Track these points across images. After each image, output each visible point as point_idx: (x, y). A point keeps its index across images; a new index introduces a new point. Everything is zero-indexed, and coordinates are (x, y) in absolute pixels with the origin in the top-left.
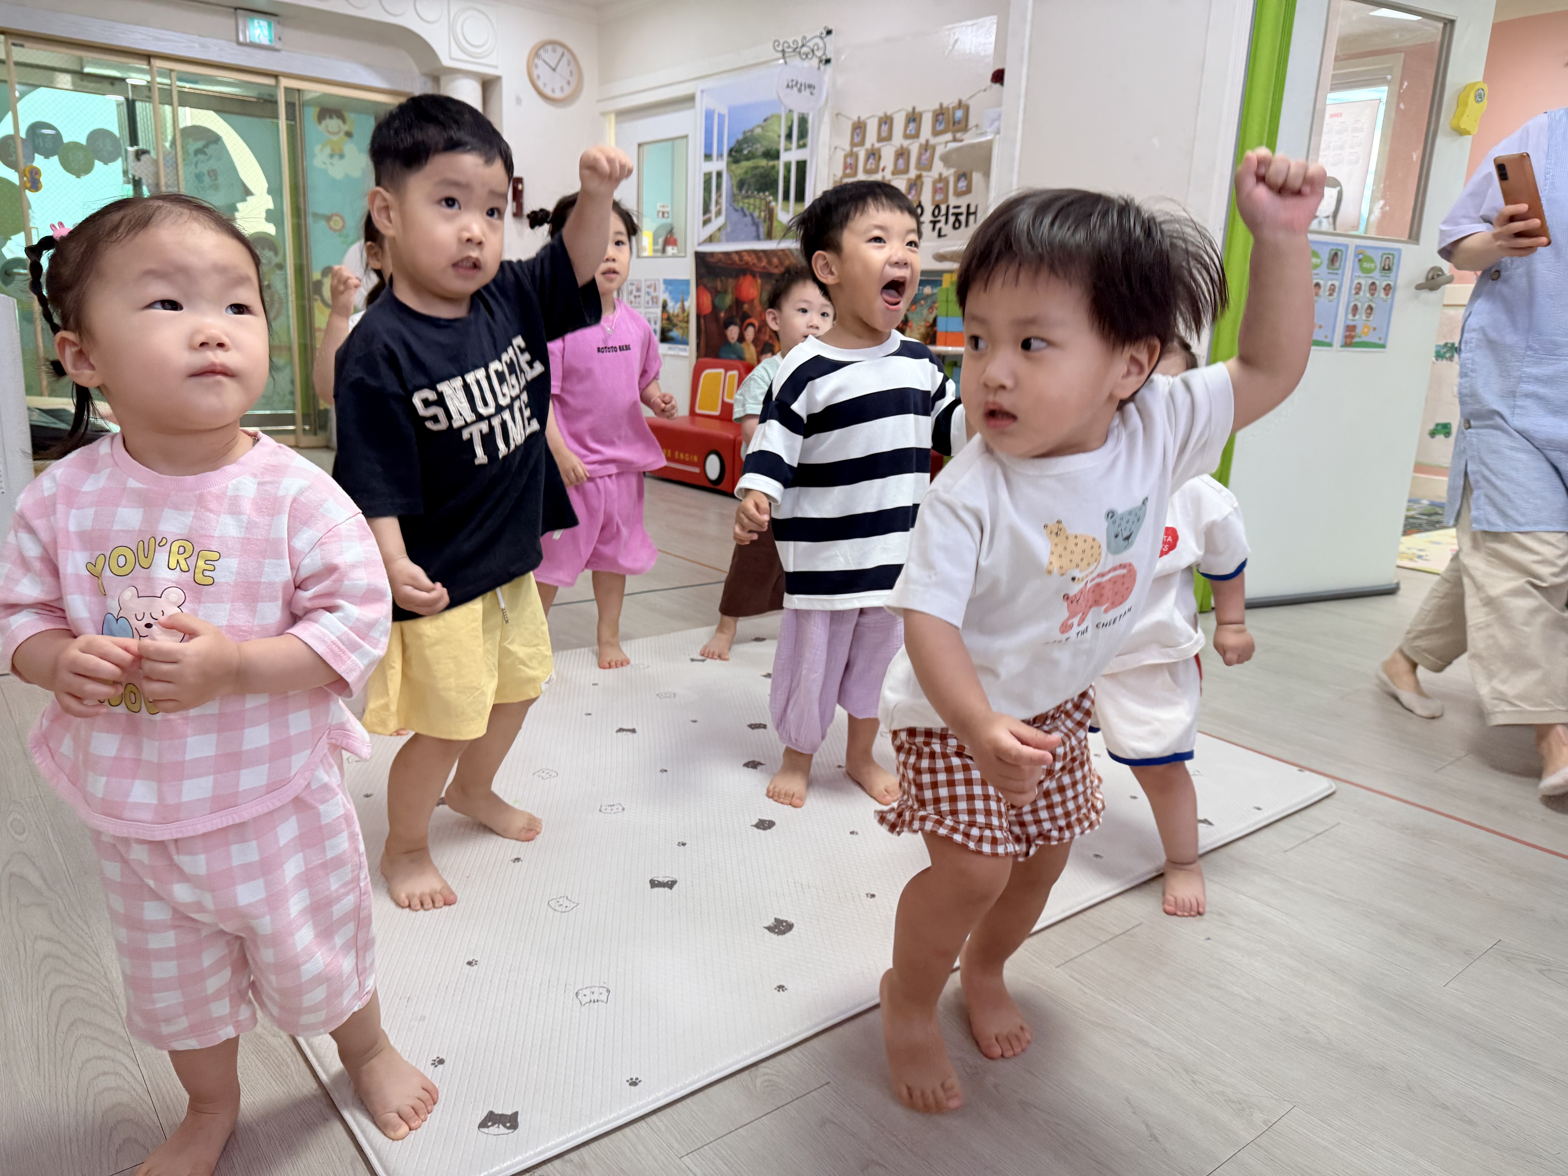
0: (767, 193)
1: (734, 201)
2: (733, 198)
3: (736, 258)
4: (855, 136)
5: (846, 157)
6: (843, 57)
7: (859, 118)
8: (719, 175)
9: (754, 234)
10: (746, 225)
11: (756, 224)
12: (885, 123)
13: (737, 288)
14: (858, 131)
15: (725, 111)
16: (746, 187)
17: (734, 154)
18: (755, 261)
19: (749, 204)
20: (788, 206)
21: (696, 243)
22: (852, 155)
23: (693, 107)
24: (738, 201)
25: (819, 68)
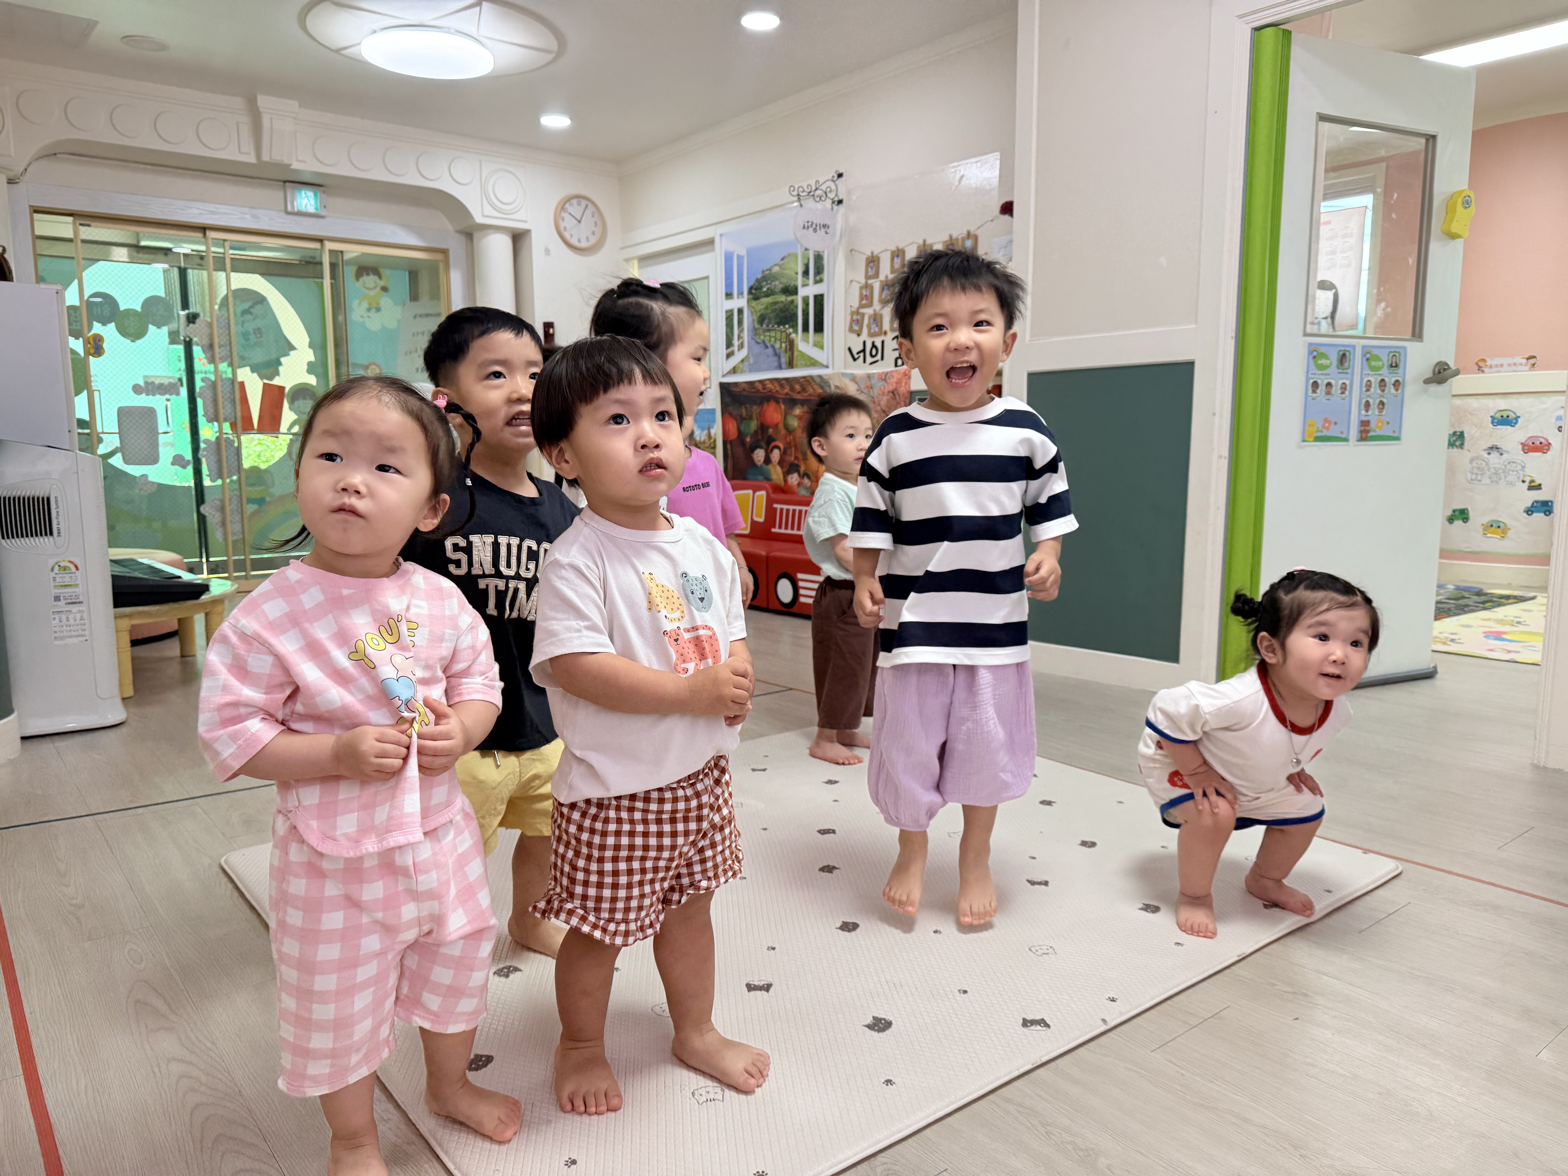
0: (787, 326)
1: (756, 334)
2: (755, 332)
3: (760, 387)
4: (870, 270)
5: (861, 288)
6: (854, 198)
7: (872, 253)
8: (740, 311)
9: (776, 364)
10: (768, 356)
11: (777, 355)
12: (898, 256)
13: (761, 415)
14: (872, 264)
15: (743, 252)
16: (766, 321)
17: (753, 291)
18: (778, 388)
19: (770, 337)
20: (808, 337)
21: (720, 375)
22: (867, 286)
23: (713, 250)
24: (760, 335)
25: (832, 209)
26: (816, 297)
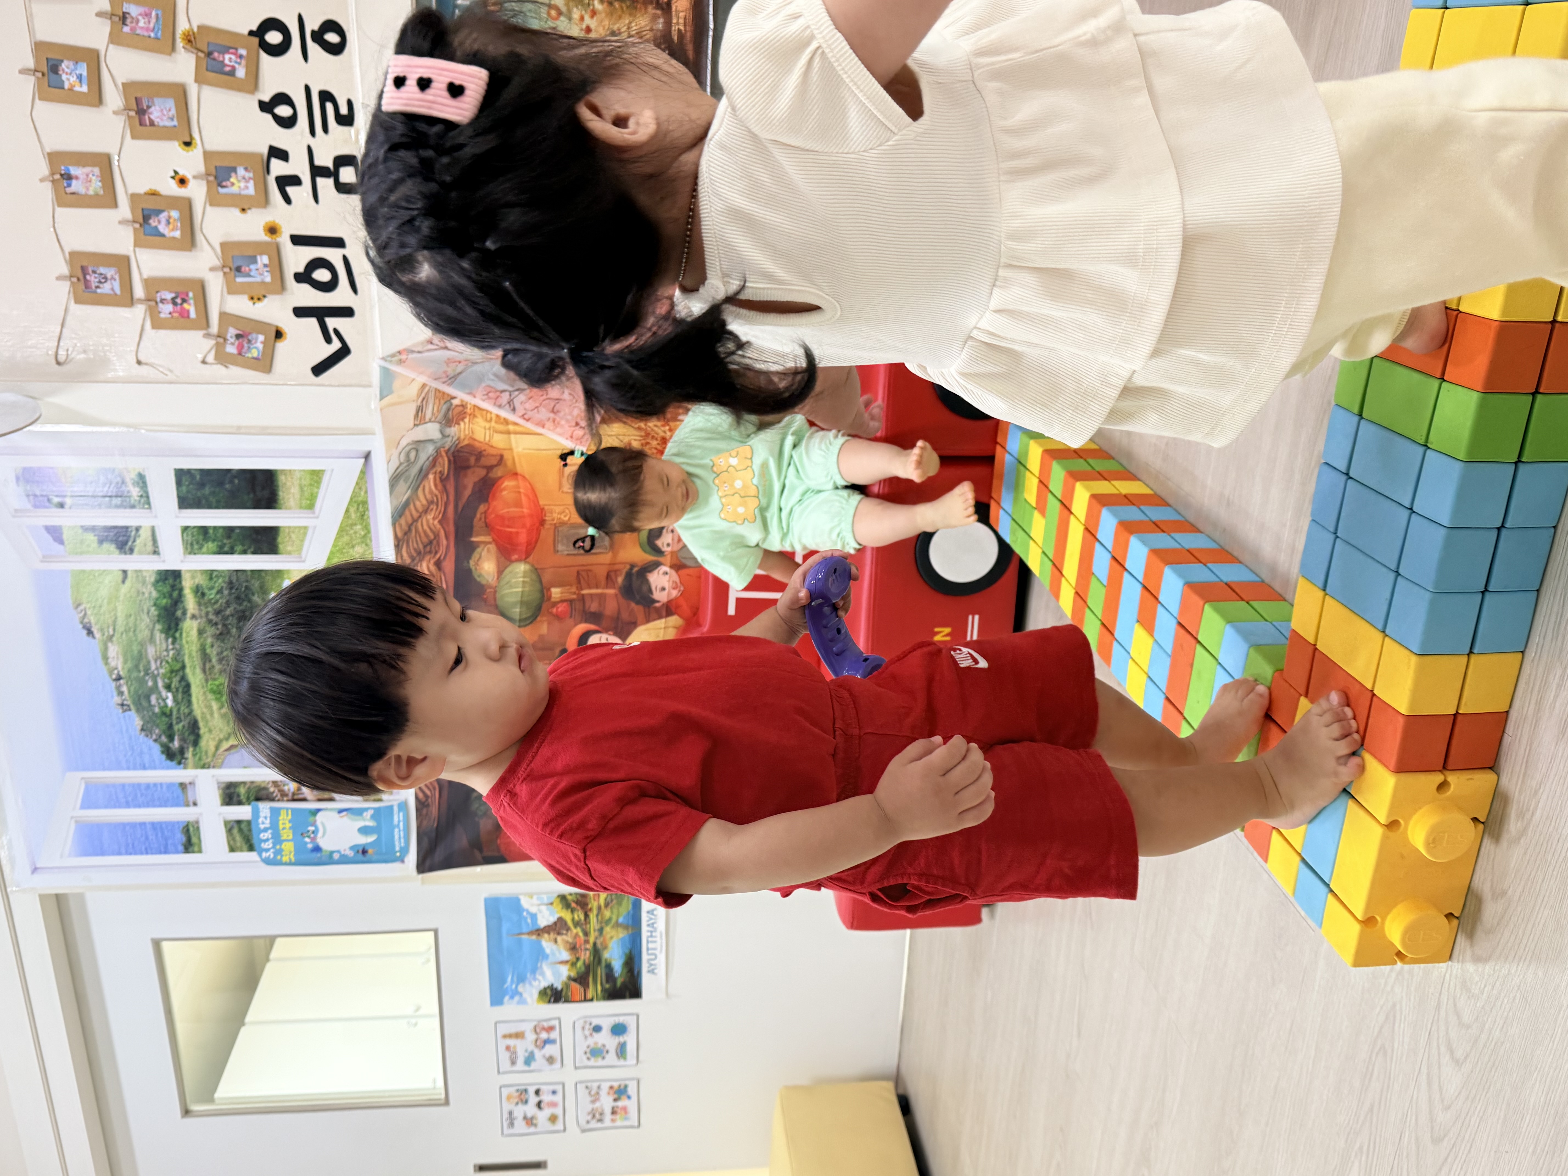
20: (282, 536)
26: (185, 503)
